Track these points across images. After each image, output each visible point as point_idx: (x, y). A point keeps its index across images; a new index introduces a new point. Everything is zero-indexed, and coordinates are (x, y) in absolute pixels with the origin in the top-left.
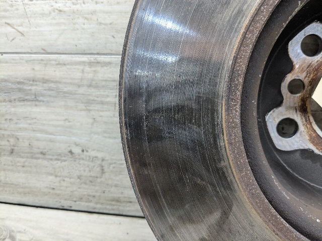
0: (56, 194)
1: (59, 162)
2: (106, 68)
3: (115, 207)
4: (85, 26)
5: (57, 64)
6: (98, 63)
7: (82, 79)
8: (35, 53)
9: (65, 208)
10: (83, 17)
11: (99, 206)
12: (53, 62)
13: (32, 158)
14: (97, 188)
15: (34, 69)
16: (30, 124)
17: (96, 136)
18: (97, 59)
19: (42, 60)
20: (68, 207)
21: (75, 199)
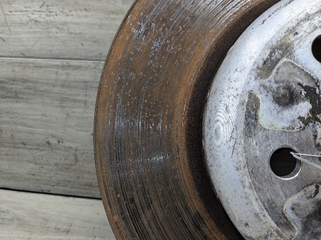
0: (36, 179)
1: (38, 151)
2: (77, 71)
3: (88, 191)
4: (58, 35)
5: (35, 67)
6: (70, 66)
7: (56, 80)
8: (15, 57)
9: (45, 191)
10: (56, 27)
11: (74, 190)
12: (31, 65)
13: (14, 147)
14: (72, 174)
15: (14, 70)
16: (12, 118)
17: (70, 129)
18: (69, 63)
19: (21, 63)
20: (47, 190)
21: (53, 184)
